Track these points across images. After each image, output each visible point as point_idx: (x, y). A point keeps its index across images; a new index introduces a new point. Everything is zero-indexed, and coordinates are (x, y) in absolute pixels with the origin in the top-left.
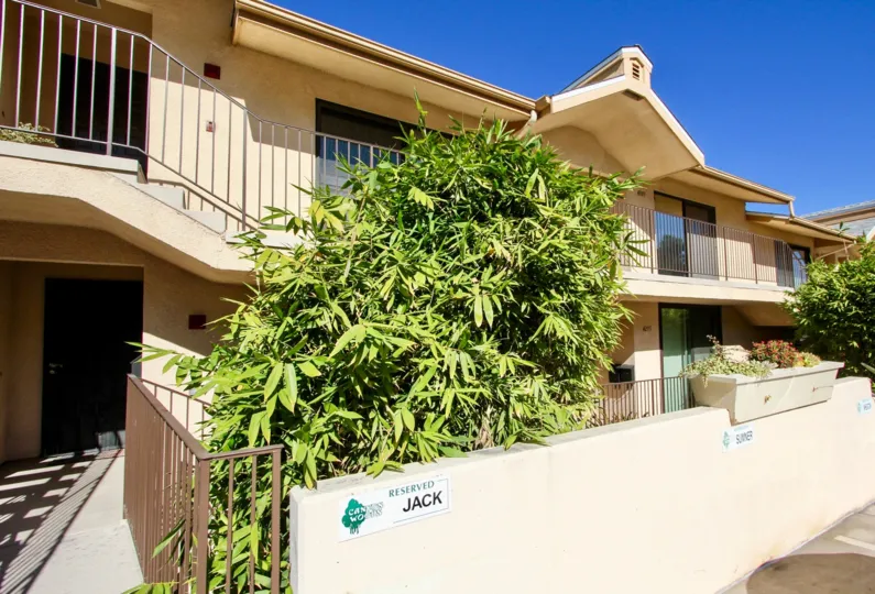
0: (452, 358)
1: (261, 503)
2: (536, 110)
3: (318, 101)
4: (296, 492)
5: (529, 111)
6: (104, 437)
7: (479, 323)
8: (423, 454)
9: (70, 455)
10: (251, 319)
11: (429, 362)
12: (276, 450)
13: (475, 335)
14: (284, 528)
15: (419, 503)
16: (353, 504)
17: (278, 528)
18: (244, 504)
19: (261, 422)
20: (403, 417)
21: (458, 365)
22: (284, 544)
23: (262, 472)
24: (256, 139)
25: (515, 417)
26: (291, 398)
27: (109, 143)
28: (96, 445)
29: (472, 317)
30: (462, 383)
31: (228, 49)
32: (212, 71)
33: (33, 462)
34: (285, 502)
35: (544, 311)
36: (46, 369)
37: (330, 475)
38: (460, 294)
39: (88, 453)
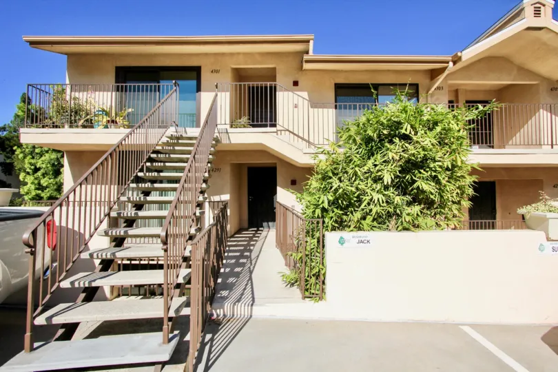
0: (376, 196)
1: (317, 235)
2: (452, 61)
3: (336, 84)
4: (327, 233)
5: (448, 63)
6: (265, 224)
7: (386, 184)
8: (365, 228)
9: (255, 229)
10: (314, 182)
11: (367, 197)
12: (321, 220)
13: (386, 188)
14: (323, 242)
15: (362, 242)
16: (341, 238)
17: (321, 243)
18: (313, 236)
19: (318, 212)
20: (358, 215)
21: (378, 199)
22: (323, 246)
23: (317, 226)
24: (311, 107)
25: (405, 221)
26: (326, 205)
27: (269, 123)
28: (262, 227)
29: (383, 182)
30: (380, 206)
31: (300, 72)
32: (296, 83)
33: (247, 230)
34: (323, 236)
35: (416, 179)
36: (249, 199)
37: (335, 230)
38: (380, 173)
39: (260, 229)
